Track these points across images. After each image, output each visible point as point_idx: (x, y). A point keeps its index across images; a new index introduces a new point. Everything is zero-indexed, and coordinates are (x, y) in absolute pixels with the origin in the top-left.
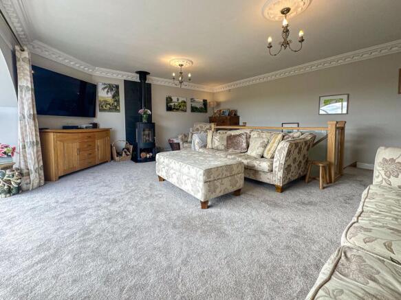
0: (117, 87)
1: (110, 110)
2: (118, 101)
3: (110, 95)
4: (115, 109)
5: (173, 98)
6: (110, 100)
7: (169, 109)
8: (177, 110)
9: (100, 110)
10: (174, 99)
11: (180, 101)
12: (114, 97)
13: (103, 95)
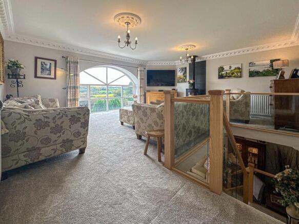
0: (186, 68)
1: (182, 82)
2: (186, 77)
3: (182, 74)
4: (184, 81)
5: (224, 67)
6: (182, 77)
7: (221, 77)
8: (229, 77)
9: (178, 82)
10: (226, 68)
11: (232, 69)
12: (184, 74)
13: (179, 74)
